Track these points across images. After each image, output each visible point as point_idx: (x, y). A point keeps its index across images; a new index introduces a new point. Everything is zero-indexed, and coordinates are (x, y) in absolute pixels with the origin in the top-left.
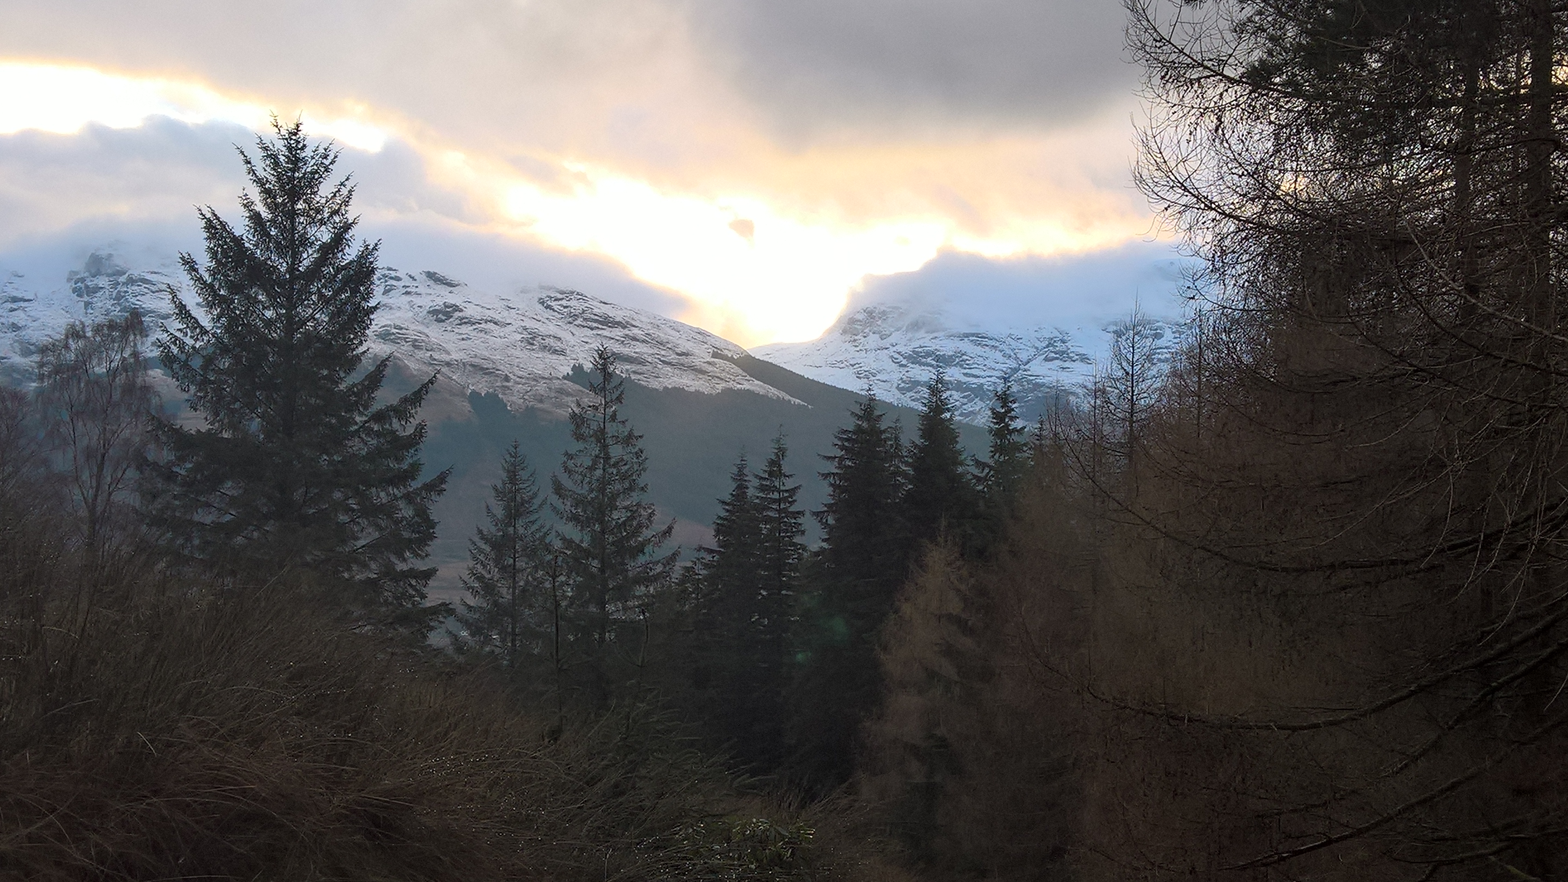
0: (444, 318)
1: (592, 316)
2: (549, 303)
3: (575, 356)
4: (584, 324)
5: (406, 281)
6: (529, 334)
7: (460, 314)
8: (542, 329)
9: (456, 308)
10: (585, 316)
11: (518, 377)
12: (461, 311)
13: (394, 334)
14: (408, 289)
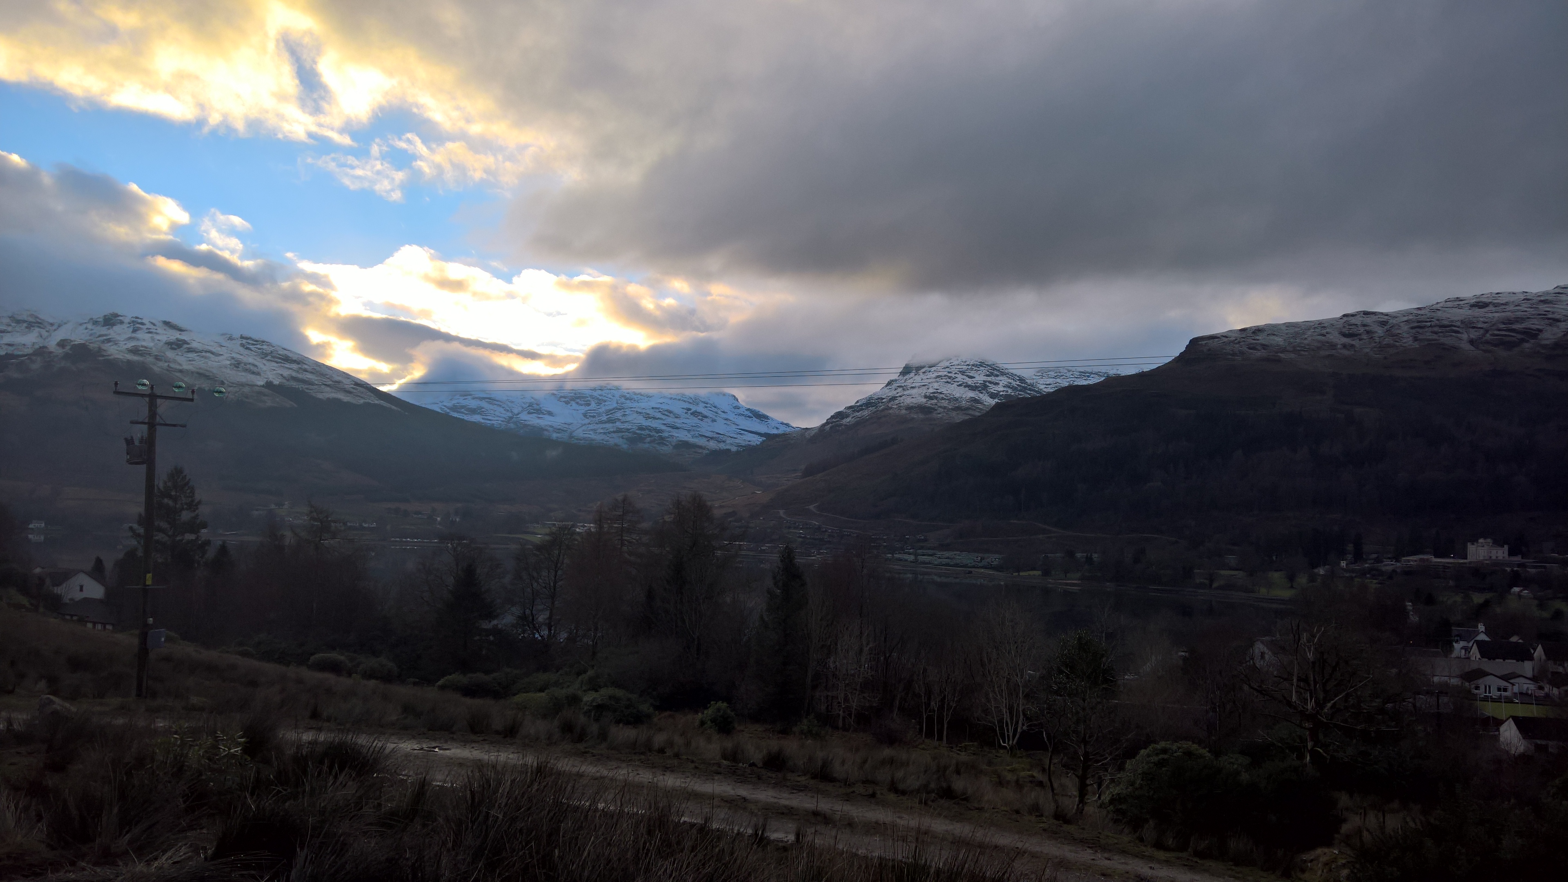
0: (176, 347)
1: (278, 355)
2: (248, 346)
3: (267, 377)
4: (272, 359)
5: (148, 325)
6: (236, 361)
7: (188, 346)
8: (245, 359)
9: (185, 342)
10: (273, 355)
11: (231, 383)
12: (188, 344)
13: (141, 350)
14: (151, 330)
